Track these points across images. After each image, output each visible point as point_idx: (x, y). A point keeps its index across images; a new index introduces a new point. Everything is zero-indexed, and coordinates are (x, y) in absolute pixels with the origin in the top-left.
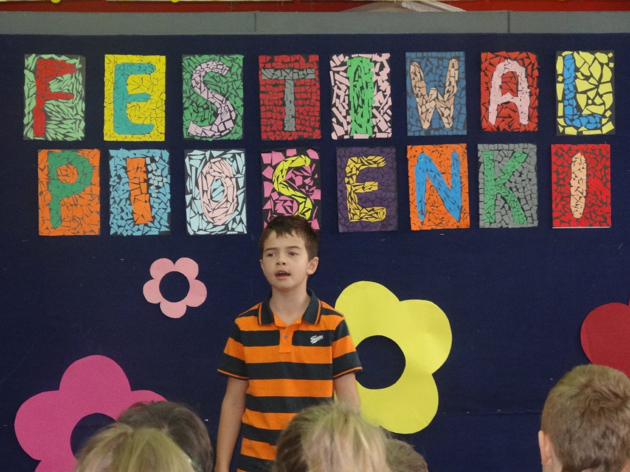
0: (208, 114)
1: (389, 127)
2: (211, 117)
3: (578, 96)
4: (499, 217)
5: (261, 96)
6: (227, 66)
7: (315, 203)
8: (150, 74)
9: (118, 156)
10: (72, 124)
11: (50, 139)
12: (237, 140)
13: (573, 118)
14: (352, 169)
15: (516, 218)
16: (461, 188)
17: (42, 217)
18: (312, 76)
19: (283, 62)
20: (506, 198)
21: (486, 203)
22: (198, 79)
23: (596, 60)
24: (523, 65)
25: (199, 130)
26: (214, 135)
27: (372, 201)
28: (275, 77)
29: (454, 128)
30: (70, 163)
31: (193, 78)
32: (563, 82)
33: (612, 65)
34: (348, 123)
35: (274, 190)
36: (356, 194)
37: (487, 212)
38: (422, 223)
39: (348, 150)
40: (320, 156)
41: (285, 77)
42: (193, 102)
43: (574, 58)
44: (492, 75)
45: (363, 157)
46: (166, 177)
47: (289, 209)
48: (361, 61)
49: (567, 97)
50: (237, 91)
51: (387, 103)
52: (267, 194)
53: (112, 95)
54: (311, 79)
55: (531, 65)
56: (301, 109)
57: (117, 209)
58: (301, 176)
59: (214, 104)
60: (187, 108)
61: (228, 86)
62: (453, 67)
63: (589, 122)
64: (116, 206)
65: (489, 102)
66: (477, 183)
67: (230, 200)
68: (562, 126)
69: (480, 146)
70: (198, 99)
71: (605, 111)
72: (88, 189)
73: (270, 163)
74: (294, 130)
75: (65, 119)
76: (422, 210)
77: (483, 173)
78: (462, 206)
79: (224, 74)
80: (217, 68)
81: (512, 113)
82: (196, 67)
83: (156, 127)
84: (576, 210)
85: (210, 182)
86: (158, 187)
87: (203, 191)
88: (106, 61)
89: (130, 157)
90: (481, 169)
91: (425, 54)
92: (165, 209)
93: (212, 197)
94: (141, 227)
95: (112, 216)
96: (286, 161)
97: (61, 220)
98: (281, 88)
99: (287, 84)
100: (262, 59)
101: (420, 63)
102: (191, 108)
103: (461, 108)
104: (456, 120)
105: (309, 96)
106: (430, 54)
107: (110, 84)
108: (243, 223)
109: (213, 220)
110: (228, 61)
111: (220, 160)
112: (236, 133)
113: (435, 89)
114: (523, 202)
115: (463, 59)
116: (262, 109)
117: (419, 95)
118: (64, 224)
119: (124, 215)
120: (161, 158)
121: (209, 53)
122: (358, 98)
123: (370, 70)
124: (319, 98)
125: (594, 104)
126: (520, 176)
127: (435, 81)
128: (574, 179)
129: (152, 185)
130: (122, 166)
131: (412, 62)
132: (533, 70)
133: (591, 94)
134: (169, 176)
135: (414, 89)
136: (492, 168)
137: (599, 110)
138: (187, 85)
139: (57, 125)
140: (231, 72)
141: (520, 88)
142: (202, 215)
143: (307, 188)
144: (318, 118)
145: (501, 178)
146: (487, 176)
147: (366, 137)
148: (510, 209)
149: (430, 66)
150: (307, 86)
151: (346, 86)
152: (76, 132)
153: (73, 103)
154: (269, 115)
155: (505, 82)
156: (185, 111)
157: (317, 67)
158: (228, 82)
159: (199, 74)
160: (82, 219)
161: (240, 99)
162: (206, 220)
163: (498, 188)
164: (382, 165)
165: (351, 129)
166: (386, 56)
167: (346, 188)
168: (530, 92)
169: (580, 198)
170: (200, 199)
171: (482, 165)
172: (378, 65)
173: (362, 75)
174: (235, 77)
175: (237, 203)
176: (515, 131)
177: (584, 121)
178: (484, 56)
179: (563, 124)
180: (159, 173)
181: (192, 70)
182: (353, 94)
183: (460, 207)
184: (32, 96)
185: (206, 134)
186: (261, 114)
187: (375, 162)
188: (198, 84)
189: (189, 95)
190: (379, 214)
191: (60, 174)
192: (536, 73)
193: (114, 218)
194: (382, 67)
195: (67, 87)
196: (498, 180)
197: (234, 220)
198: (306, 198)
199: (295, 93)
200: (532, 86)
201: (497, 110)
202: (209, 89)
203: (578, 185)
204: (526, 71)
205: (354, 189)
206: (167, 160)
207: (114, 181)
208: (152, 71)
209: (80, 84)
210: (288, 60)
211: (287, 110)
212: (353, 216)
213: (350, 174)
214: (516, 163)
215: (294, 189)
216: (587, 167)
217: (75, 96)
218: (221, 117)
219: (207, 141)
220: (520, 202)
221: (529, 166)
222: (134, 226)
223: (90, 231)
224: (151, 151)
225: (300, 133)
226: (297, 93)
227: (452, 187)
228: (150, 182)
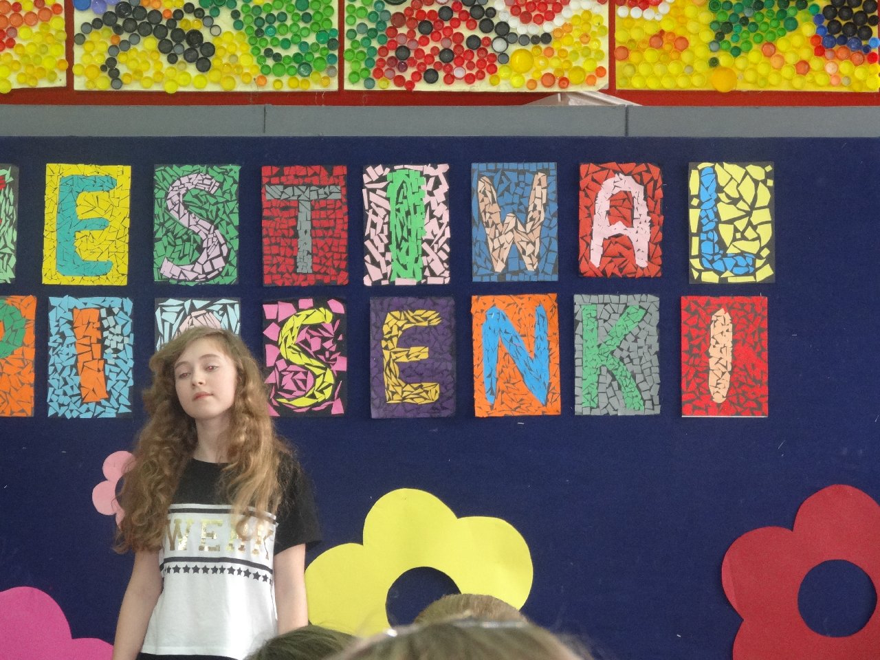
0: (189, 248)
1: (446, 269)
2: (194, 251)
3: (721, 227)
4: (603, 400)
5: (265, 223)
6: (216, 181)
7: (339, 376)
8: (108, 191)
9: (61, 307)
12: (229, 285)
13: (713, 259)
14: (391, 328)
15: (629, 401)
16: (549, 356)
18: (338, 196)
19: (296, 176)
20: (614, 372)
21: (585, 380)
22: (175, 199)
23: (748, 176)
24: (641, 183)
25: (176, 271)
26: (197, 278)
27: (420, 374)
28: (284, 196)
29: (540, 271)
31: (168, 197)
32: (699, 206)
33: (770, 183)
34: (388, 263)
35: (280, 357)
36: (397, 363)
37: (586, 391)
38: (492, 407)
39: (387, 300)
40: (347, 310)
41: (299, 196)
42: (168, 231)
43: (715, 172)
44: (597, 197)
45: (409, 312)
46: (128, 336)
47: (300, 383)
48: (408, 176)
49: (705, 229)
50: (230, 215)
51: (443, 235)
52: (270, 362)
53: (55, 220)
54: (336, 200)
55: (653, 182)
56: (321, 242)
57: (58, 380)
58: (319, 337)
59: (197, 234)
60: (160, 239)
61: (218, 210)
62: (539, 184)
63: (736, 265)
64: (56, 376)
65: (591, 235)
66: (573, 350)
68: (697, 270)
69: (578, 298)
70: (175, 226)
71: (761, 249)
72: (18, 351)
73: (275, 318)
74: (311, 271)
76: (491, 388)
77: (582, 336)
78: (550, 384)
79: (212, 192)
80: (203, 184)
81: (625, 252)
82: (174, 181)
83: (115, 265)
84: (717, 392)
86: (116, 351)
88: (48, 172)
89: (79, 308)
90: (578, 330)
91: (500, 165)
92: (126, 382)
94: (92, 406)
95: (51, 390)
96: (298, 316)
98: (292, 211)
99: (301, 208)
100: (266, 171)
101: (491, 178)
102: (165, 239)
103: (550, 243)
104: (544, 259)
105: (332, 223)
106: (506, 165)
107: (52, 204)
110: (219, 173)
111: (205, 314)
112: (227, 274)
113: (513, 215)
114: (639, 378)
115: (554, 173)
116: (266, 241)
117: (490, 224)
119: (67, 388)
120: (122, 309)
121: (193, 163)
122: (402, 227)
123: (420, 187)
124: (346, 228)
125: (744, 238)
126: (635, 341)
127: (513, 203)
128: (714, 347)
129: (107, 347)
130: (66, 321)
131: (480, 177)
132: (655, 189)
133: (741, 225)
134: (132, 335)
135: (483, 214)
136: (595, 330)
137: (752, 248)
138: (161, 207)
140: (222, 190)
141: (636, 215)
143: (327, 354)
144: (344, 256)
145: (608, 343)
146: (586, 341)
147: (413, 282)
148: (620, 388)
149: (506, 183)
150: (329, 209)
151: (385, 209)
152: (4, 272)
154: (275, 250)
155: (615, 207)
156: (156, 244)
157: (344, 183)
159: (177, 192)
160: (9, 393)
161: (236, 227)
163: (603, 358)
164: (435, 322)
165: (392, 271)
166: (443, 168)
167: (383, 356)
168: (651, 221)
171: (580, 324)
172: (432, 180)
173: (409, 194)
174: (227, 196)
176: (629, 276)
177: (730, 262)
178: (583, 168)
179: (699, 267)
180: (118, 330)
181: (168, 186)
182: (394, 221)
183: (547, 384)
185: (185, 276)
186: (265, 248)
188: (175, 205)
189: (162, 221)
190: (429, 394)
192: (659, 193)
193: (53, 393)
194: (437, 183)
196: (603, 346)
198: (325, 369)
199: (312, 220)
200: (654, 213)
201: (603, 246)
202: (190, 213)
203: (719, 355)
204: (645, 190)
205: (394, 356)
206: (129, 314)
208: (111, 186)
209: (10, 205)
210: (303, 173)
211: (300, 244)
212: (393, 395)
213: (389, 335)
214: (629, 323)
215: (309, 356)
216: (734, 328)
217: (3, 222)
218: (208, 253)
219: (187, 286)
220: (635, 378)
221: (648, 327)
222: (82, 404)
223: (20, 411)
224: (108, 299)
225: (319, 277)
226: (315, 219)
227: (535, 355)
228: (106, 343)
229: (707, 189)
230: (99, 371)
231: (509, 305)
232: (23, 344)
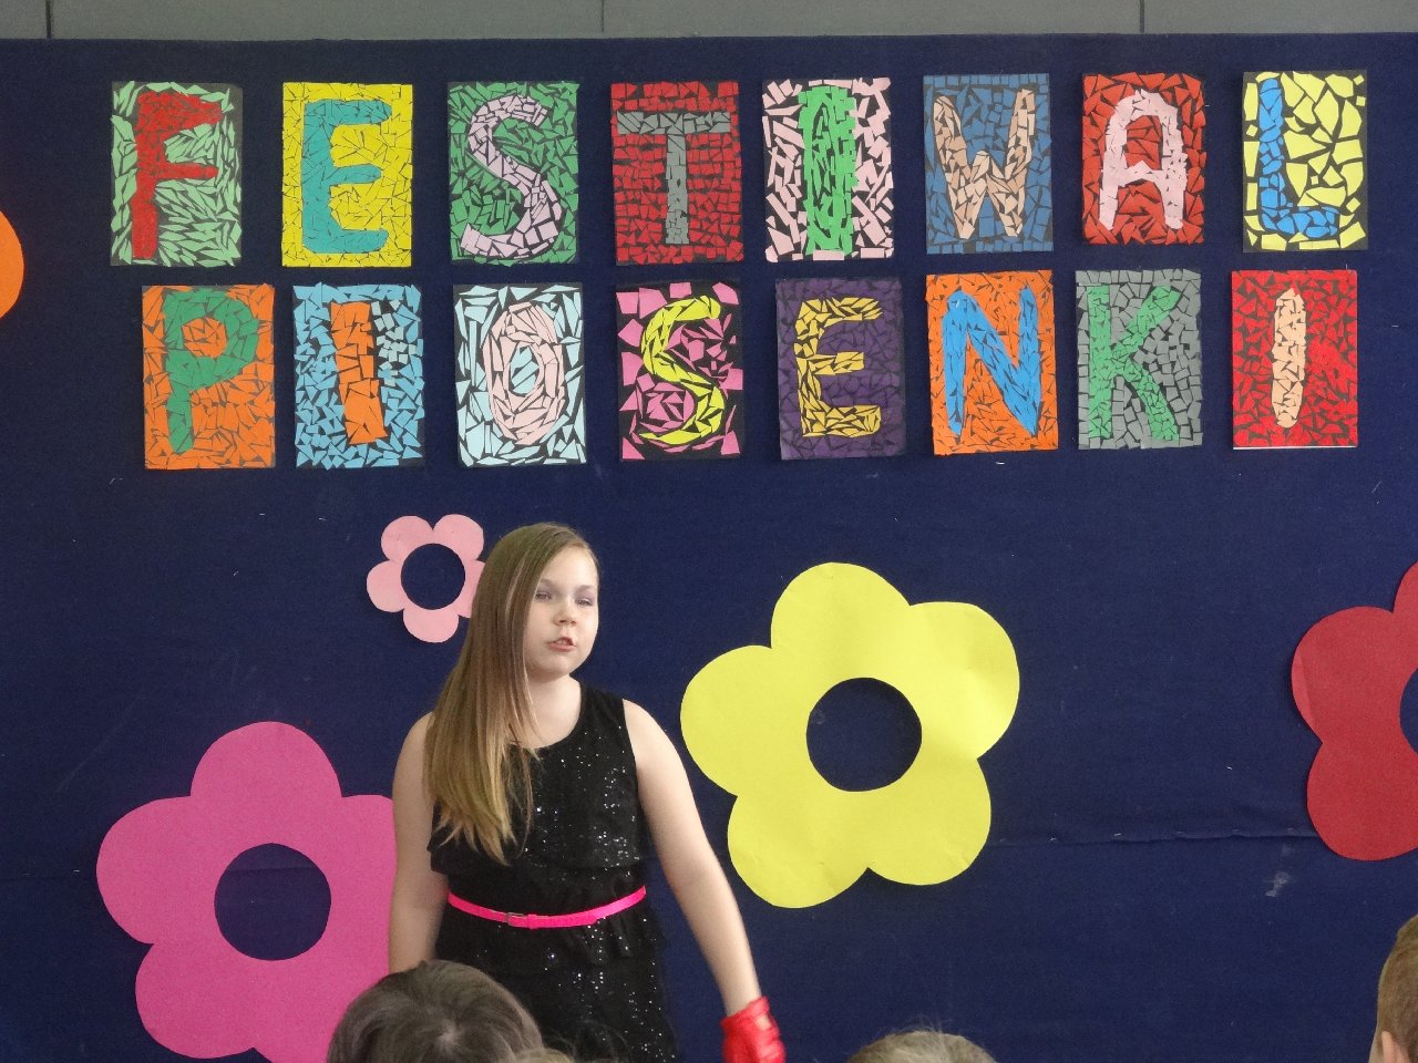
0: (503, 208)
1: (888, 236)
2: (510, 215)
3: (1290, 167)
4: (1119, 425)
5: (615, 168)
6: (543, 107)
7: (731, 398)
8: (379, 124)
9: (312, 302)
10: (215, 230)
11: (169, 265)
12: (565, 264)
13: (1278, 215)
14: (808, 325)
15: (1156, 426)
16: (1041, 364)
17: (152, 430)
18: (724, 128)
19: (662, 98)
20: (1135, 385)
21: (1093, 397)
22: (482, 134)
23: (1328, 92)
24: (1174, 103)
25: (485, 244)
26: (516, 254)
27: (852, 394)
28: (645, 129)
29: (1026, 236)
30: (211, 315)
31: (471, 132)
32: (1257, 138)
33: (1361, 101)
35: (643, 371)
36: (819, 377)
37: (1095, 415)
38: (958, 440)
39: (801, 285)
40: (741, 298)
41: (667, 128)
42: (471, 183)
43: (1280, 87)
44: (1108, 125)
45: (833, 299)
46: (415, 343)
47: (674, 410)
48: (829, 96)
49: (1266, 171)
50: (565, 159)
51: (883, 184)
52: (628, 379)
53: (298, 169)
54: (723, 135)
55: (1190, 102)
56: (700, 198)
57: (311, 411)
58: (702, 340)
59: (515, 187)
60: (460, 196)
61: (546, 150)
62: (1024, 107)
63: (1311, 224)
64: (308, 405)
65: (1100, 182)
66: (1075, 354)
67: (550, 391)
68: (1255, 232)
69: (1080, 276)
70: (481, 178)
71: (1348, 199)
72: (249, 369)
73: (635, 312)
74: (686, 241)
75: (198, 220)
76: (956, 412)
77: (1088, 333)
79: (537, 124)
80: (523, 111)
81: (1149, 205)
82: (479, 108)
83: (392, 236)
84: (1284, 412)
85: (507, 354)
86: (397, 366)
87: (494, 374)
88: (287, 95)
89: (338, 300)
90: (1083, 325)
91: (965, 79)
92: (413, 412)
93: (512, 387)
94: (362, 450)
95: (300, 426)
96: (669, 309)
97: (192, 436)
98: (657, 153)
99: (671, 146)
100: (618, 91)
101: (953, 99)
102: (466, 195)
103: (1041, 194)
104: (1031, 220)
105: (718, 170)
106: (975, 79)
107: (295, 144)
108: (578, 441)
109: (515, 435)
110: (546, 95)
111: (530, 308)
112: (562, 248)
113: (985, 153)
114: (1172, 393)
115: (1045, 89)
116: (619, 197)
117: (952, 167)
118: (198, 444)
119: (325, 424)
120: (404, 302)
121: (505, 79)
122: (822, 173)
123: (847, 113)
124: (739, 176)
125: (1323, 184)
126: (1166, 339)
127: (985, 136)
128: (1280, 345)
129: (384, 360)
130: (319, 321)
131: (937, 95)
132: (1194, 113)
133: (1318, 164)
134: (421, 342)
135: (941, 152)
136: (1107, 322)
137: (1334, 198)
138: (459, 146)
139: (182, 233)
140: (551, 118)
141: (1166, 151)
142: (490, 423)
143: (714, 365)
144: (736, 218)
145: (1125, 342)
146: (1094, 339)
147: (840, 256)
148: (1143, 409)
149: (974, 106)
150: (713, 147)
151: (798, 148)
152: (224, 249)
153: (216, 186)
154: (633, 210)
155: (1135, 139)
156: (453, 204)
157: (734, 108)
158: (544, 140)
159: (483, 124)
160: (238, 432)
161: (572, 176)
162: (500, 435)
163: (1118, 364)
164: (873, 315)
165: (807, 239)
166: (881, 84)
167: (796, 367)
168: (1188, 160)
169: (1293, 384)
170: (487, 390)
171: (1085, 315)
172: (865, 103)
173: (831, 124)
174: (560, 130)
175: (566, 398)
176: (1155, 242)
177: (1302, 220)
178: (1089, 82)
179: (1258, 228)
180: (399, 334)
181: (469, 114)
182: (811, 165)
183: (1037, 406)
184: (128, 172)
185: (499, 251)
186: (617, 208)
187: (858, 311)
188: (481, 144)
189: (462, 168)
190: (866, 421)
191: (189, 337)
192: (1201, 118)
193: (304, 430)
194: (873, 107)
195: (203, 153)
196: (1119, 347)
197: (559, 434)
199: (687, 163)
200: (1192, 147)
201: (1117, 198)
202: (504, 156)
203: (1288, 358)
204: (1180, 115)
205: (813, 367)
206: (416, 309)
207: (304, 353)
208: (384, 116)
209: (230, 147)
210: (672, 93)
211: (671, 197)
212: (812, 425)
213: (806, 335)
214: (1157, 312)
215: (686, 368)
216: (1307, 318)
217: (221, 172)
218: (531, 215)
219: (501, 266)
220: (1165, 395)
221: (1184, 318)
222: (347, 447)
223: (253, 460)
224: (381, 287)
225: (700, 250)
226: (694, 163)
227: (1020, 362)
228: (380, 355)
229: (1269, 111)
230: (372, 396)
231: (981, 287)
232: (256, 358)
